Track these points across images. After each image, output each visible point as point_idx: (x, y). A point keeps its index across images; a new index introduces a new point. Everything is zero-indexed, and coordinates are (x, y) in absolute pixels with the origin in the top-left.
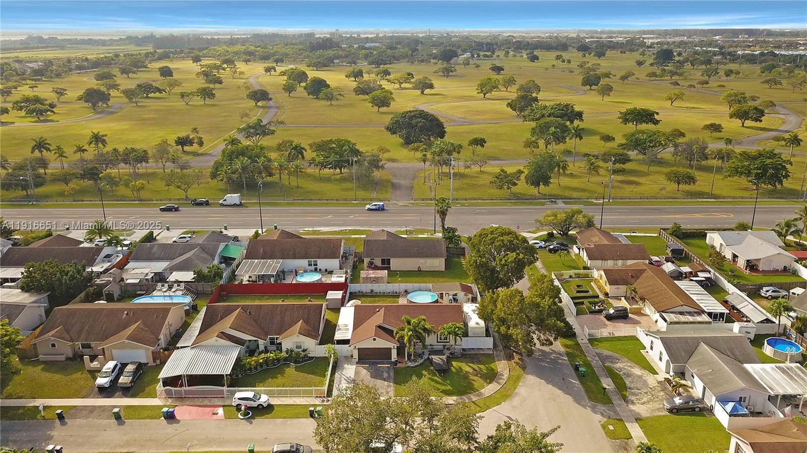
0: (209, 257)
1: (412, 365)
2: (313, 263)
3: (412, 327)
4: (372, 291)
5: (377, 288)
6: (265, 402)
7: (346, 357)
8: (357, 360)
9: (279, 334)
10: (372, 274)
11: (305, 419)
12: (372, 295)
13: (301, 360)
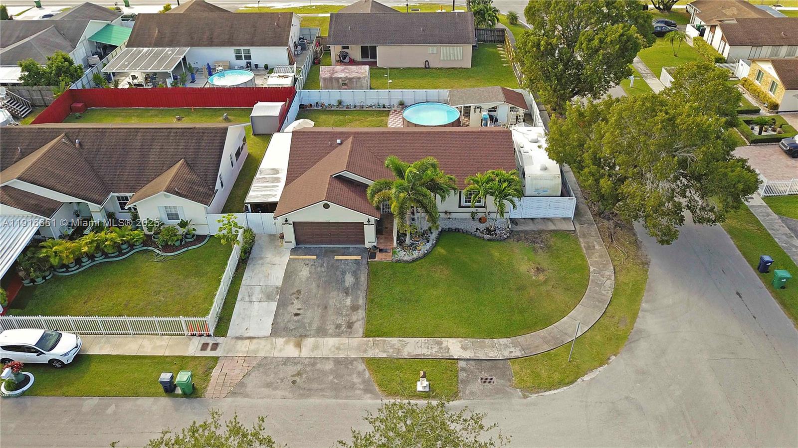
0: (66, 43)
1: (406, 258)
2: (243, 55)
3: (406, 184)
4: (340, 103)
5: (349, 97)
6: (65, 355)
7: (272, 237)
8: (293, 245)
9: (133, 189)
10: (341, 72)
11: (152, 399)
12: (341, 110)
13: (177, 244)
